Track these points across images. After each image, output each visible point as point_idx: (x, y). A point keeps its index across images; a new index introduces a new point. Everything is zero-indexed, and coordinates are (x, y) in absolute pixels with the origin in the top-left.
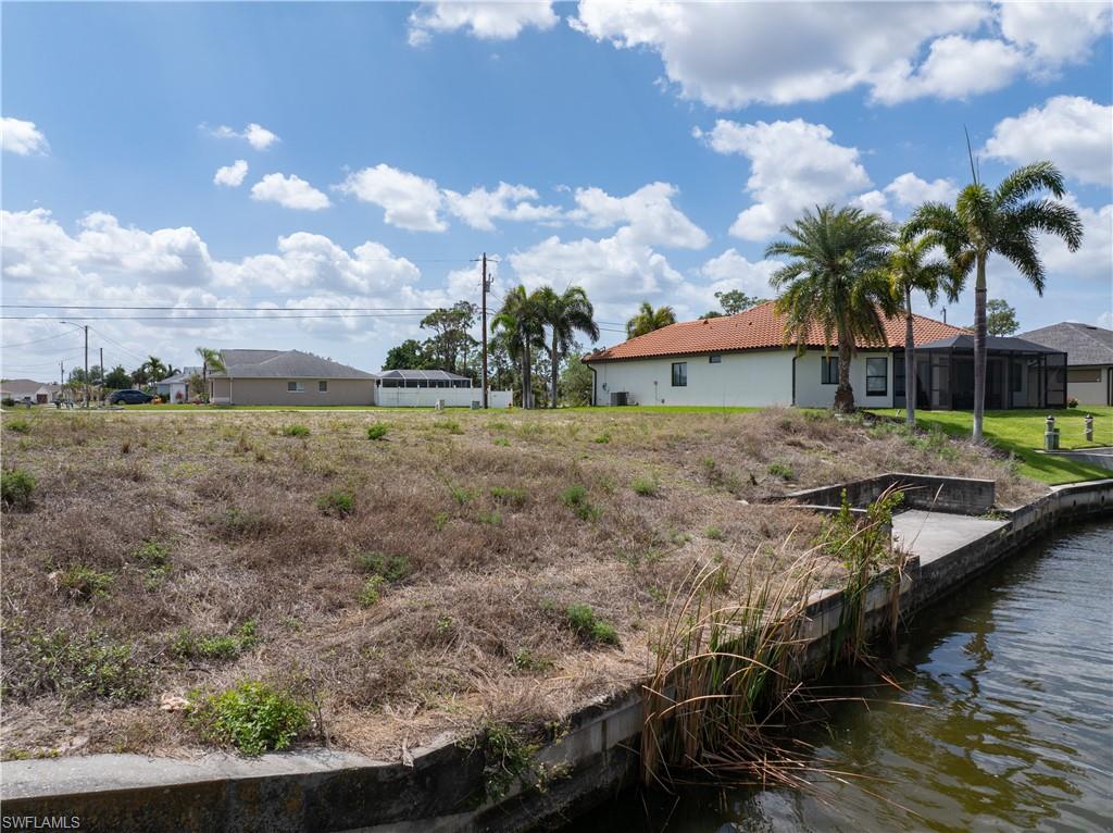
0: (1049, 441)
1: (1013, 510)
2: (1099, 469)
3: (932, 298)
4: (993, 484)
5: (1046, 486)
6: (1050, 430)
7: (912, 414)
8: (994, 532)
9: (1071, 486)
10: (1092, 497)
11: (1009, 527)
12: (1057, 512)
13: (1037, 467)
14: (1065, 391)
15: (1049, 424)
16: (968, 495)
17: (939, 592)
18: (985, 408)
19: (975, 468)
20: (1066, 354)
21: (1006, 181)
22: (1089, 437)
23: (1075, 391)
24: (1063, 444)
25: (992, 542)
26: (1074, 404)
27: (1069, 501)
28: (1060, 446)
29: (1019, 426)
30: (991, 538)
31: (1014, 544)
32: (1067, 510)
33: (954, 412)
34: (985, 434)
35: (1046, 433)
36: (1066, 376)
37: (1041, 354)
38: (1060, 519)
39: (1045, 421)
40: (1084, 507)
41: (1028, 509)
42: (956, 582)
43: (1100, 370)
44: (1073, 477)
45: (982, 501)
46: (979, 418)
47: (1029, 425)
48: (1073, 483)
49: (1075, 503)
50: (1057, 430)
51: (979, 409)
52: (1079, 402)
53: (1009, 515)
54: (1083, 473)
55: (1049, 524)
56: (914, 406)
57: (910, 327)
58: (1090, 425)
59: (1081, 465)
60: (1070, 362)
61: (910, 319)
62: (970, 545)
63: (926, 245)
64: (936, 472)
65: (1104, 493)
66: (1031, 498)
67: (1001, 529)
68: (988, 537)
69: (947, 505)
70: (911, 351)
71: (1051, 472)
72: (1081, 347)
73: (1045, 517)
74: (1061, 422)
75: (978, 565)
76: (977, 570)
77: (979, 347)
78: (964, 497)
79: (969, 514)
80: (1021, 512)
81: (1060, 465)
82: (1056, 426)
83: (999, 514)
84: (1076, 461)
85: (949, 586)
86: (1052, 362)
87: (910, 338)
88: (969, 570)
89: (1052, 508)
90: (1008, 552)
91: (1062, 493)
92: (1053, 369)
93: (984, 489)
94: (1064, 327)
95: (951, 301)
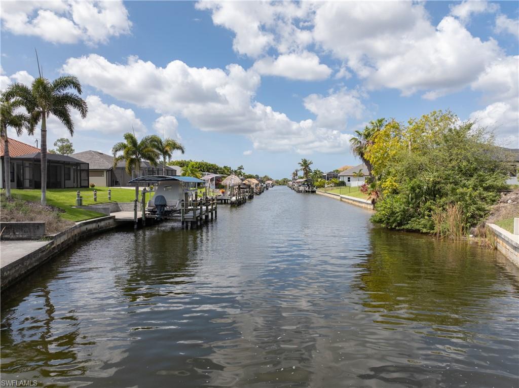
0: (78, 202)
1: (54, 235)
2: (98, 213)
3: (19, 132)
4: (44, 224)
5: (74, 223)
6: (78, 197)
7: (9, 191)
8: (43, 247)
9: (85, 221)
10: (94, 226)
11: (52, 243)
12: (78, 234)
13: (71, 214)
14: (88, 180)
15: (78, 194)
16: (32, 230)
17: (9, 282)
18: (47, 188)
19: (38, 217)
20: (88, 164)
21: (56, 81)
22: (95, 199)
23: (93, 180)
24: (84, 203)
25: (43, 252)
26: (93, 186)
27: (84, 228)
28: (83, 204)
29: (66, 196)
30: (41, 250)
31: (57, 251)
32: (84, 232)
33: (36, 190)
34: (48, 200)
35: (77, 198)
36: (88, 174)
37: (77, 163)
38: (80, 237)
39: (76, 193)
40: (91, 230)
41: (63, 234)
42: (20, 275)
43: (103, 171)
44: (87, 218)
45: (39, 232)
46: (44, 192)
47: (71, 196)
48: (86, 220)
49: (87, 229)
50: (81, 197)
51: (44, 188)
52: (95, 185)
53: (52, 238)
54: (91, 215)
55: (75, 240)
56: (10, 187)
57: (7, 146)
58: (95, 195)
59: (90, 212)
60: (91, 167)
61: (7, 141)
62: (29, 255)
63: (15, 104)
64: (15, 220)
65: (99, 223)
66: (65, 228)
67: (47, 245)
68: (40, 249)
69: (21, 236)
70: (8, 158)
71: (77, 216)
72: (96, 162)
73: (73, 237)
74: (84, 194)
75: (35, 264)
76: (34, 267)
77: (43, 158)
78: (30, 231)
79: (33, 240)
80: (59, 236)
81: (81, 213)
82: (81, 195)
83: (47, 238)
84: (89, 210)
85: (17, 278)
86: (83, 167)
87: (7, 152)
88: (29, 268)
89: (76, 232)
90: (52, 255)
91: (80, 226)
92: (83, 170)
93: (40, 226)
94: (90, 152)
95: (29, 134)
